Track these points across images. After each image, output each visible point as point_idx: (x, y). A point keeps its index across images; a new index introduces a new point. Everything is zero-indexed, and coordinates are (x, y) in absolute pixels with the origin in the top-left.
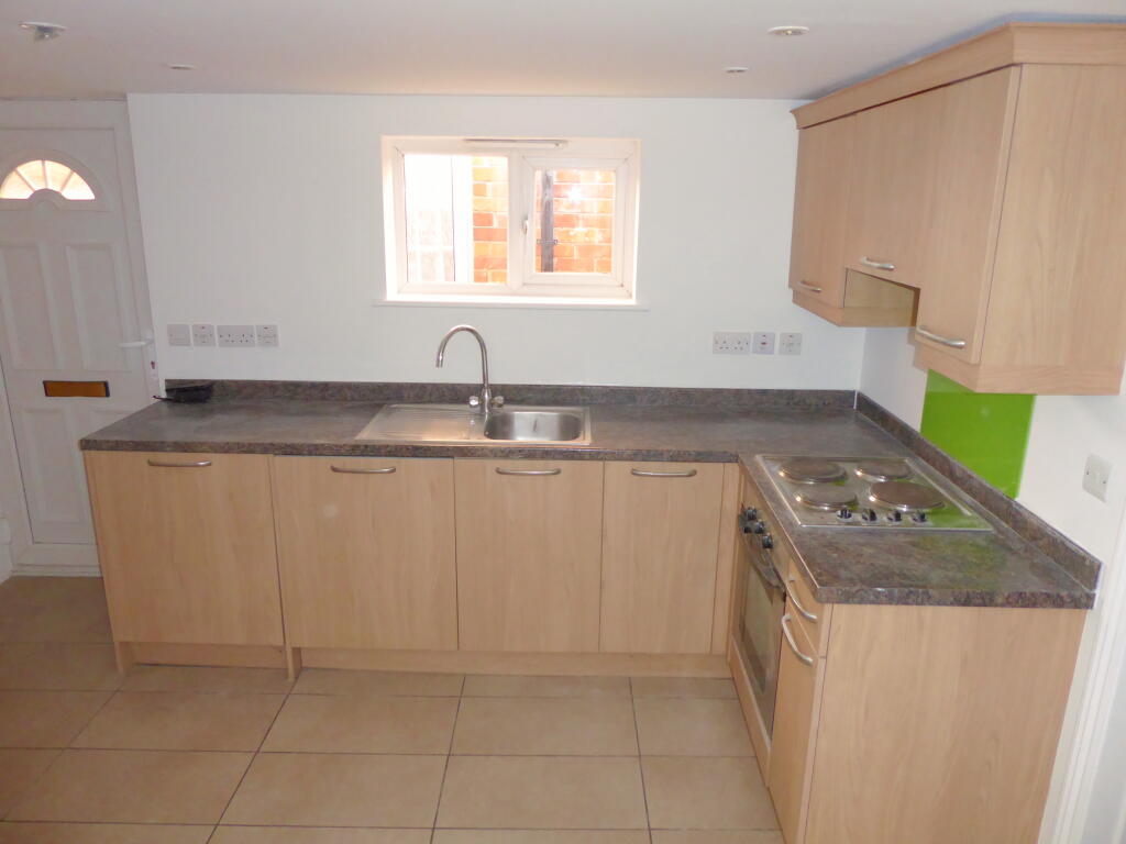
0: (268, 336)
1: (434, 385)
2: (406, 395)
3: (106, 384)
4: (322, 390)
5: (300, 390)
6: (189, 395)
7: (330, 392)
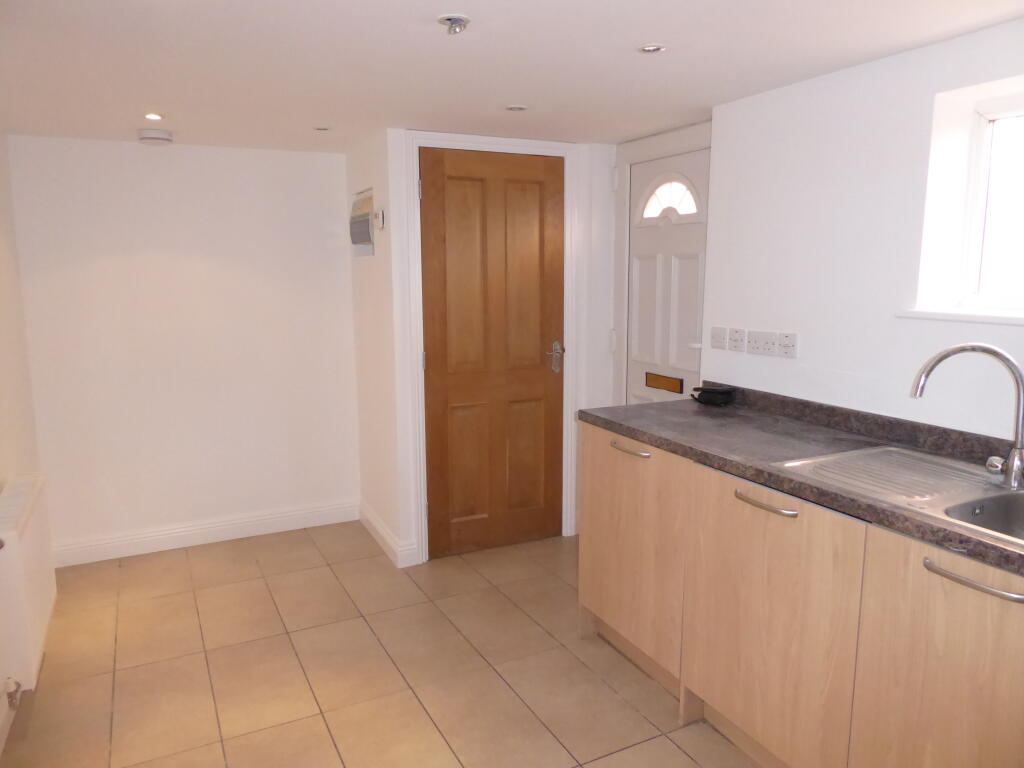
0: (786, 347)
1: (961, 433)
2: (921, 440)
3: (681, 381)
4: (829, 416)
5: (807, 411)
6: (718, 399)
7: (836, 419)
